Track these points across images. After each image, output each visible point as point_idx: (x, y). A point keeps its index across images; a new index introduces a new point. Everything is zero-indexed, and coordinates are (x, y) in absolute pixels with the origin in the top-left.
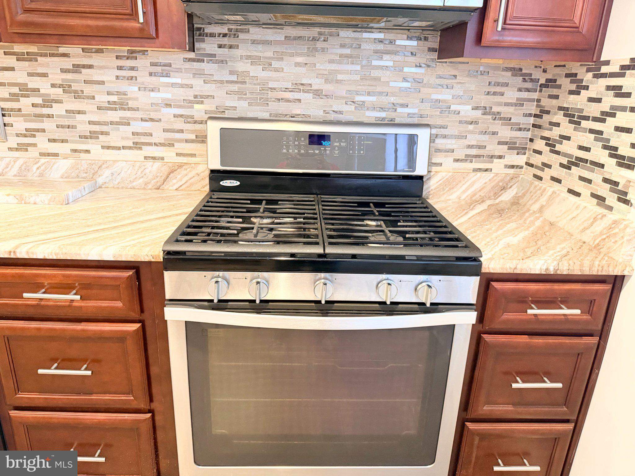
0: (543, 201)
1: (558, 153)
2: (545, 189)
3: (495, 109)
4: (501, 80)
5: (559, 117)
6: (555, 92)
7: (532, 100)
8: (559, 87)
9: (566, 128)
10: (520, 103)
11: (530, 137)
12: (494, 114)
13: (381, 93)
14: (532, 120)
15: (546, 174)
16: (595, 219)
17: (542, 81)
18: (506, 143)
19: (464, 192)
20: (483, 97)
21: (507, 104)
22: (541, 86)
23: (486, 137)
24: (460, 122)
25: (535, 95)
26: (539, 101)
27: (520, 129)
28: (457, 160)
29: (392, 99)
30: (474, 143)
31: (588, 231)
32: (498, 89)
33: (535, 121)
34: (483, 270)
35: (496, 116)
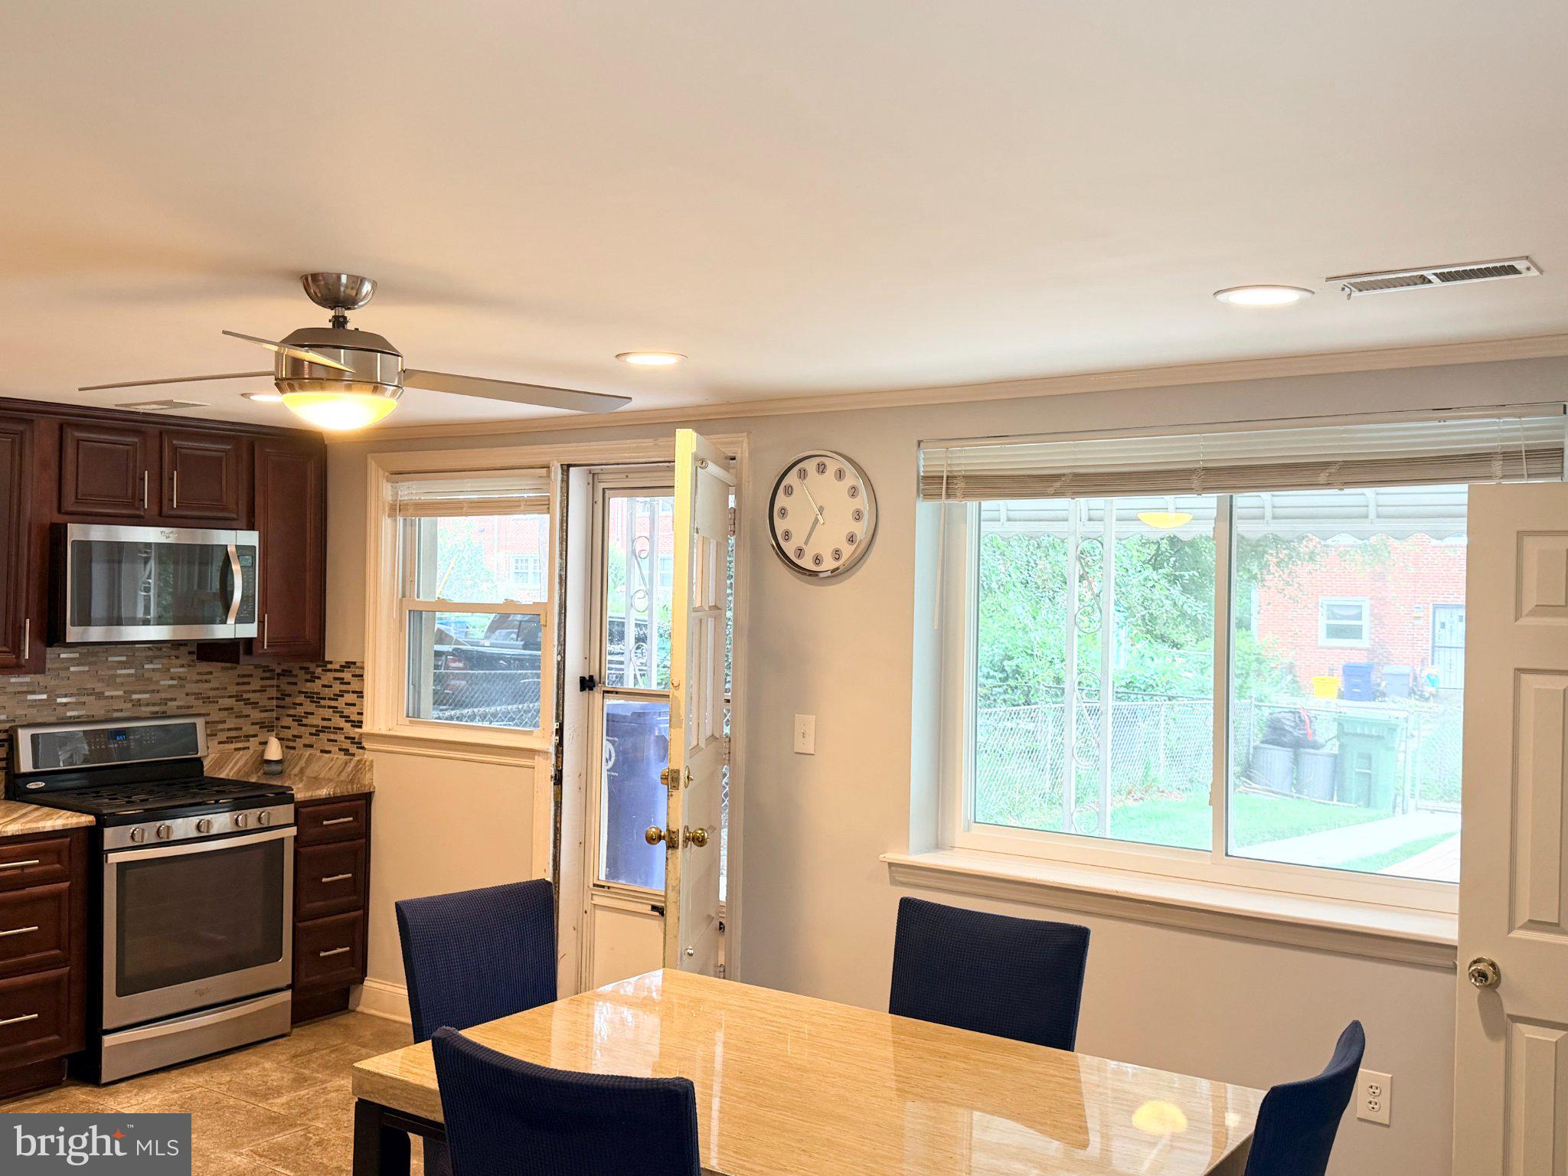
0: (302, 763)
1: (306, 725)
2: (302, 754)
3: (245, 696)
4: (246, 673)
5: (301, 699)
6: (292, 680)
7: (273, 686)
8: (296, 676)
9: (309, 707)
10: (262, 690)
11: (275, 716)
12: (244, 700)
13: (153, 691)
14: (275, 702)
15: (299, 743)
16: (346, 764)
17: (278, 671)
18: (257, 724)
19: (232, 769)
20: (234, 687)
21: (254, 691)
22: (278, 674)
23: (241, 720)
24: (220, 710)
25: (274, 682)
26: (278, 686)
27: (266, 711)
28: (220, 743)
29: (163, 695)
30: (232, 726)
31: (343, 773)
32: (246, 680)
33: (277, 702)
34: (296, 800)
35: (247, 702)
